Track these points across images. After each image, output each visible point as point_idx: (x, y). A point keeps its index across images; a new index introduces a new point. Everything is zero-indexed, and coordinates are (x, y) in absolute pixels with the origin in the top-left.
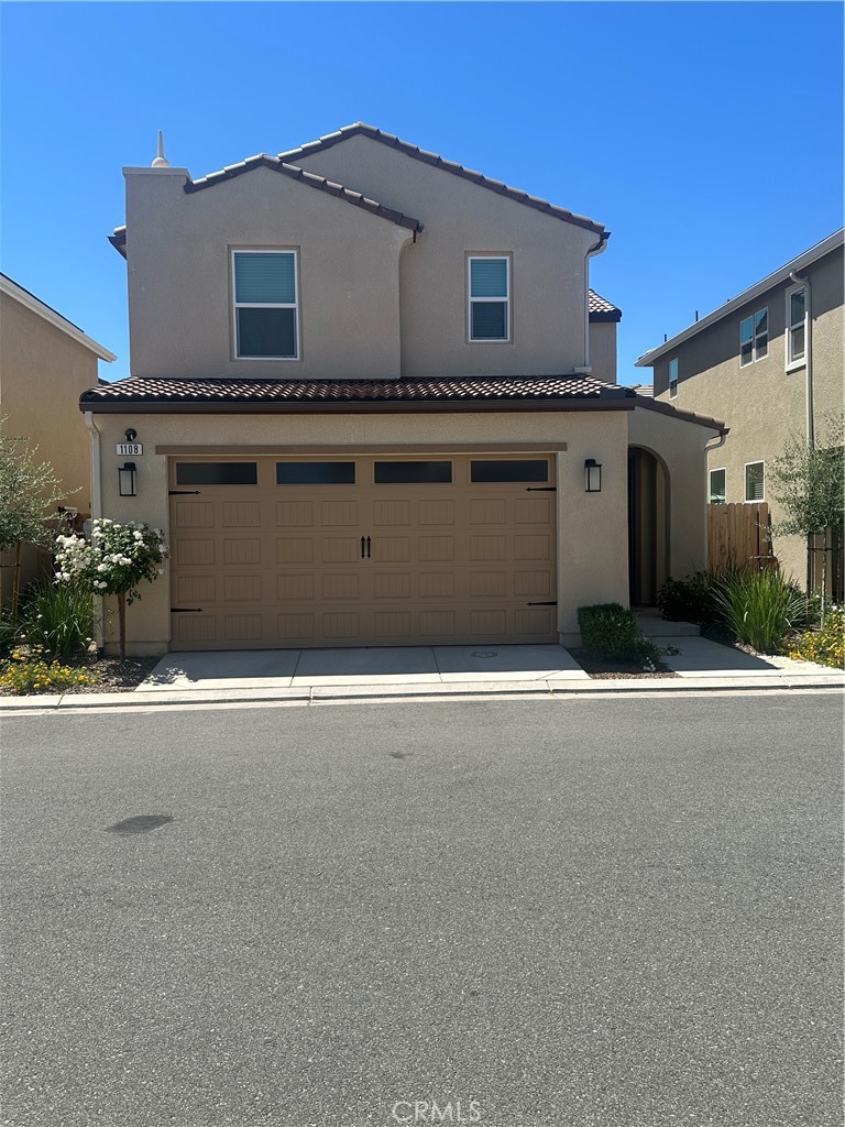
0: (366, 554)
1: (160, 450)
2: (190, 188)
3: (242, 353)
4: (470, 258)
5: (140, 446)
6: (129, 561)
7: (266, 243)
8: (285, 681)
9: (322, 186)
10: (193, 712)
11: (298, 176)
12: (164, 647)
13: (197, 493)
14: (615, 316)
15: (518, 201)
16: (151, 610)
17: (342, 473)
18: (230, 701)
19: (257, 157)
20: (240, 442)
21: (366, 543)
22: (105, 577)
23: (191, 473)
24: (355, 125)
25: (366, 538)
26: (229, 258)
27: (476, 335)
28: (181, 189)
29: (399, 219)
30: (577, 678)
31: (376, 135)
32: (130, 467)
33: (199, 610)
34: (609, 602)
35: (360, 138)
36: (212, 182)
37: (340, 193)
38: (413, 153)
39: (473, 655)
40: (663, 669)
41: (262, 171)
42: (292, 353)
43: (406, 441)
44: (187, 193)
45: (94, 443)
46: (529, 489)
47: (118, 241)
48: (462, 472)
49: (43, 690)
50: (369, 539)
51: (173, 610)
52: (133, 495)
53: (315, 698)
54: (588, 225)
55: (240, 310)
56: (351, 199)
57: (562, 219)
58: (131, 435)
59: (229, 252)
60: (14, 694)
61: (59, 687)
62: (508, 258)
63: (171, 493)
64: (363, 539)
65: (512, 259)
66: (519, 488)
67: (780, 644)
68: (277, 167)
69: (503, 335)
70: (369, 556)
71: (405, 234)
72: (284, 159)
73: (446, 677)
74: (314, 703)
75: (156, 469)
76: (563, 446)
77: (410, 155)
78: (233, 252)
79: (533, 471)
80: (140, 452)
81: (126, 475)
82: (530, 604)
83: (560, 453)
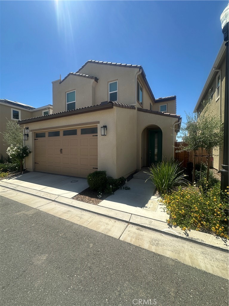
1: (31, 131)
4: (109, 83)
7: (70, 90)
12: (32, 170)
13: (38, 139)
15: (119, 66)
19: (69, 73)
20: (41, 128)
23: (38, 135)
24: (87, 61)
26: (66, 94)
28: (59, 84)
30: (67, 197)
31: (91, 62)
33: (38, 163)
35: (88, 63)
37: (81, 76)
41: (70, 76)
45: (24, 130)
46: (93, 136)
50: (62, 149)
51: (35, 163)
52: (27, 140)
54: (136, 67)
55: (67, 104)
56: (83, 76)
57: (129, 68)
62: (117, 81)
63: (35, 139)
66: (91, 135)
69: (117, 100)
70: (62, 153)
71: (93, 81)
72: (77, 73)
75: (31, 135)
76: (98, 122)
77: (97, 64)
79: (93, 131)
82: (93, 168)
83: (98, 124)
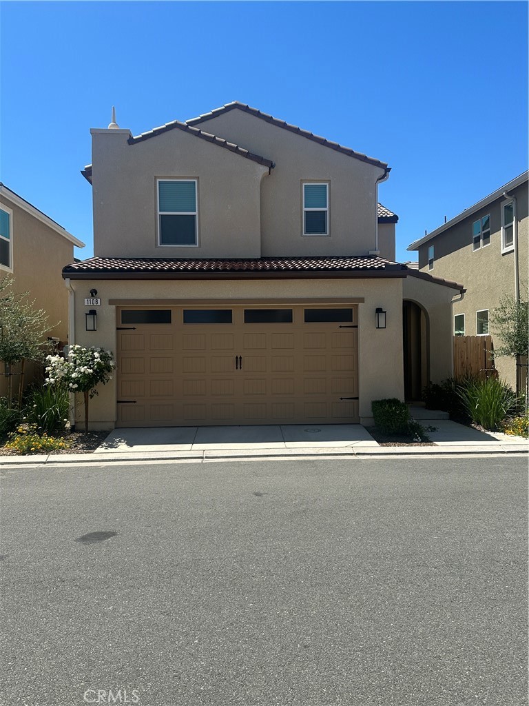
0: (239, 367)
1: (111, 302)
2: (131, 141)
3: (163, 242)
4: (304, 184)
5: (99, 300)
6: (91, 371)
7: (178, 175)
8: (188, 446)
9: (213, 140)
10: (130, 466)
11: (198, 134)
12: (112, 425)
13: (134, 329)
14: (394, 219)
15: (334, 149)
16: (105, 401)
17: (223, 316)
18: (153, 459)
19: (173, 122)
20: (161, 297)
21: (239, 360)
22: (76, 381)
23: (130, 316)
24: (233, 103)
25: (239, 357)
26: (155, 184)
27: (307, 231)
28: (126, 143)
29: (260, 160)
30: (371, 446)
31: (246, 109)
32: (93, 313)
33: (135, 402)
34: (391, 398)
35: (236, 111)
36: (145, 138)
37: (224, 145)
38: (269, 120)
39: (306, 431)
40: (426, 440)
41: (176, 131)
42: (194, 242)
43: (264, 296)
44: (129, 144)
45: (71, 298)
46: (341, 327)
47: (87, 173)
48: (299, 316)
49: (37, 452)
50: (241, 358)
51: (118, 402)
52: (94, 330)
53: (206, 457)
54: (377, 164)
55: (162, 216)
56: (231, 148)
57: (361, 160)
58: (94, 293)
59: (155, 181)
60: (19, 454)
61: (47, 450)
62: (327, 184)
63: (118, 329)
64: (237, 358)
65: (330, 185)
66: (334, 326)
67: (499, 425)
68: (185, 128)
69: (324, 231)
70: (241, 368)
71: (263, 170)
72: (189, 124)
73: (289, 444)
74: (205, 461)
75: (109, 315)
76: (362, 300)
77: (267, 121)
78: (158, 180)
79: (343, 315)
80: (99, 304)
81: (90, 318)
82: (342, 399)
83: (360, 304)
